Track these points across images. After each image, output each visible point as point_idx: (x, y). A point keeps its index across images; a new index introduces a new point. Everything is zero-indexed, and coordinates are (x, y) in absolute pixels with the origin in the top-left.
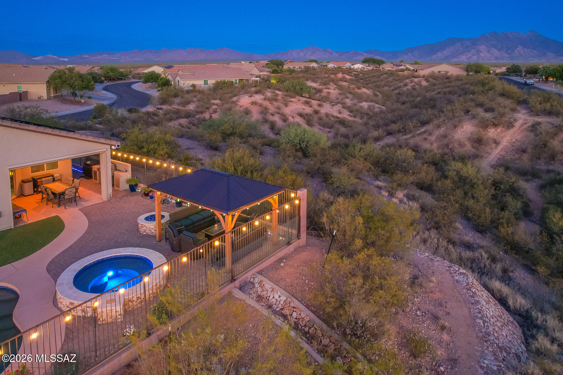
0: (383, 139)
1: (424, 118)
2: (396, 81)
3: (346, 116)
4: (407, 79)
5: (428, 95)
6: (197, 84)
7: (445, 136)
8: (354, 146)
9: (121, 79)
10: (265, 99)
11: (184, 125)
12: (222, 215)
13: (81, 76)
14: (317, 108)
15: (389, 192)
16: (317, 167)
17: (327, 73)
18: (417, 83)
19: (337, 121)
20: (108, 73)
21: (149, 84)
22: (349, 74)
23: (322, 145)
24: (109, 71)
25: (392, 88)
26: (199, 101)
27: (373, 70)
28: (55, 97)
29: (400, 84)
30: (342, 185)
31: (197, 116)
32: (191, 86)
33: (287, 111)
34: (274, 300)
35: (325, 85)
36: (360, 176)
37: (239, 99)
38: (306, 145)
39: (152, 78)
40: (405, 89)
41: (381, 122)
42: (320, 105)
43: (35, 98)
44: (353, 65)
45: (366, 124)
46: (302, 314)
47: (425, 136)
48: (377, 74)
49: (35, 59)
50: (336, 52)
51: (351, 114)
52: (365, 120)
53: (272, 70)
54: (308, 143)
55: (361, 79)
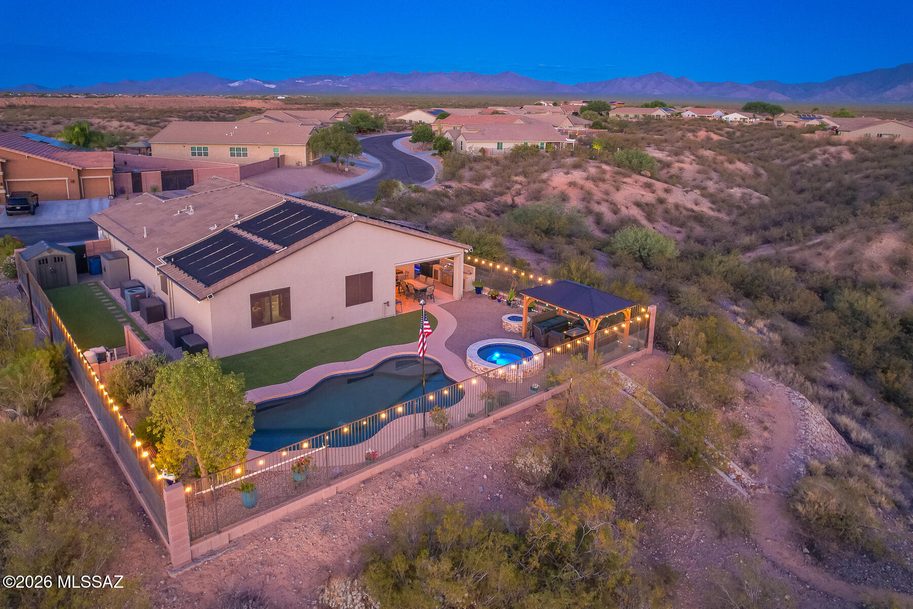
0: (756, 249)
1: (823, 221)
2: (798, 149)
3: (705, 209)
4: (816, 147)
5: (847, 179)
6: (488, 149)
7: (850, 252)
8: (712, 258)
9: (373, 131)
10: (587, 179)
11: (482, 211)
12: (587, 319)
14: (663, 195)
15: (746, 320)
16: (661, 284)
17: (681, 129)
18: (834, 154)
19: (691, 216)
20: (358, 122)
21: (420, 144)
22: (719, 132)
23: (668, 255)
24: (359, 120)
25: (787, 162)
26: (494, 175)
27: (760, 124)
28: (315, 163)
29: (803, 156)
30: (690, 306)
31: (496, 199)
32: (480, 151)
33: (619, 197)
34: (627, 386)
35: (676, 154)
36: (713, 297)
37: (551, 176)
38: (648, 254)
39: (423, 135)
40: (810, 165)
41: (758, 223)
42: (667, 191)
43: (294, 164)
44: (726, 114)
45: (734, 223)
47: (820, 250)
48: (765, 133)
49: (232, 85)
50: (699, 84)
51: (714, 207)
52: (733, 217)
53: (592, 122)
54: (650, 250)
55: (737, 143)
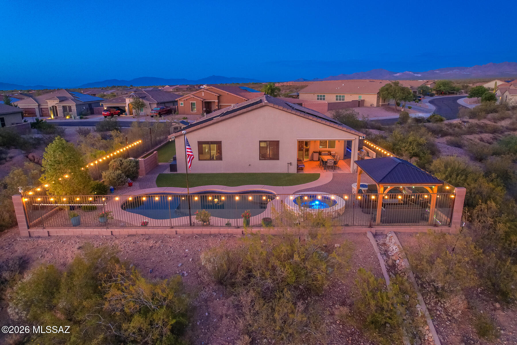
9: (453, 93)
13: (403, 89)
20: (440, 87)
24: (441, 85)
28: (382, 105)
34: (392, 249)
39: (478, 92)
43: (369, 105)
46: (402, 263)
49: (395, 75)
